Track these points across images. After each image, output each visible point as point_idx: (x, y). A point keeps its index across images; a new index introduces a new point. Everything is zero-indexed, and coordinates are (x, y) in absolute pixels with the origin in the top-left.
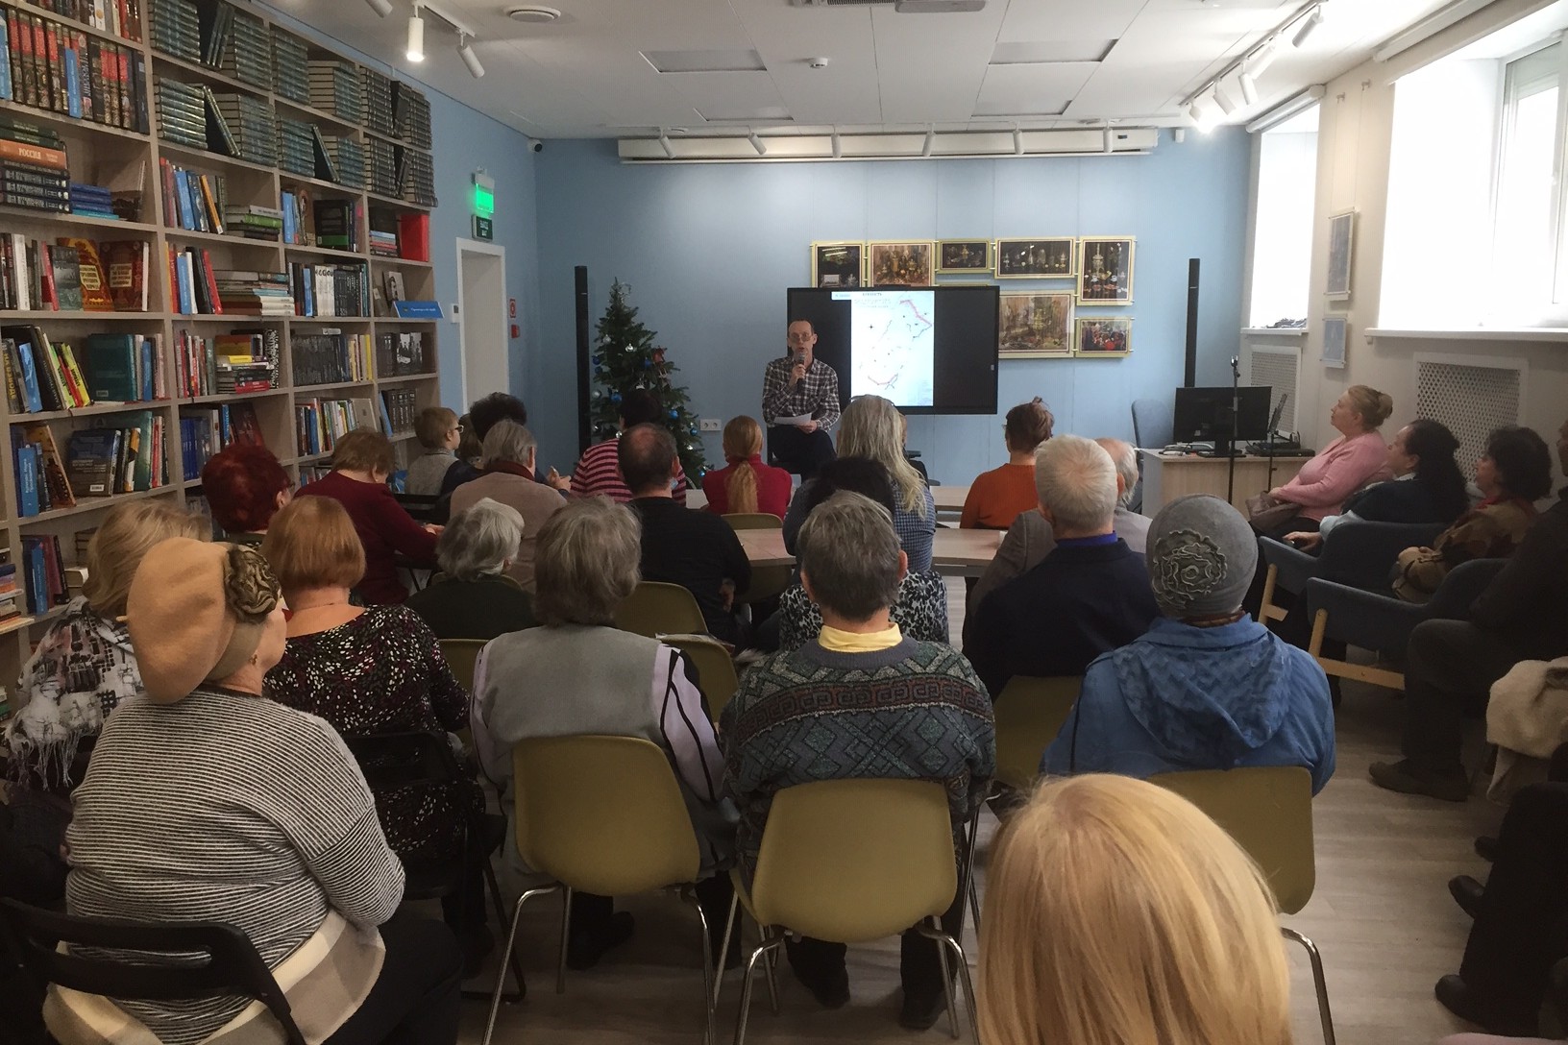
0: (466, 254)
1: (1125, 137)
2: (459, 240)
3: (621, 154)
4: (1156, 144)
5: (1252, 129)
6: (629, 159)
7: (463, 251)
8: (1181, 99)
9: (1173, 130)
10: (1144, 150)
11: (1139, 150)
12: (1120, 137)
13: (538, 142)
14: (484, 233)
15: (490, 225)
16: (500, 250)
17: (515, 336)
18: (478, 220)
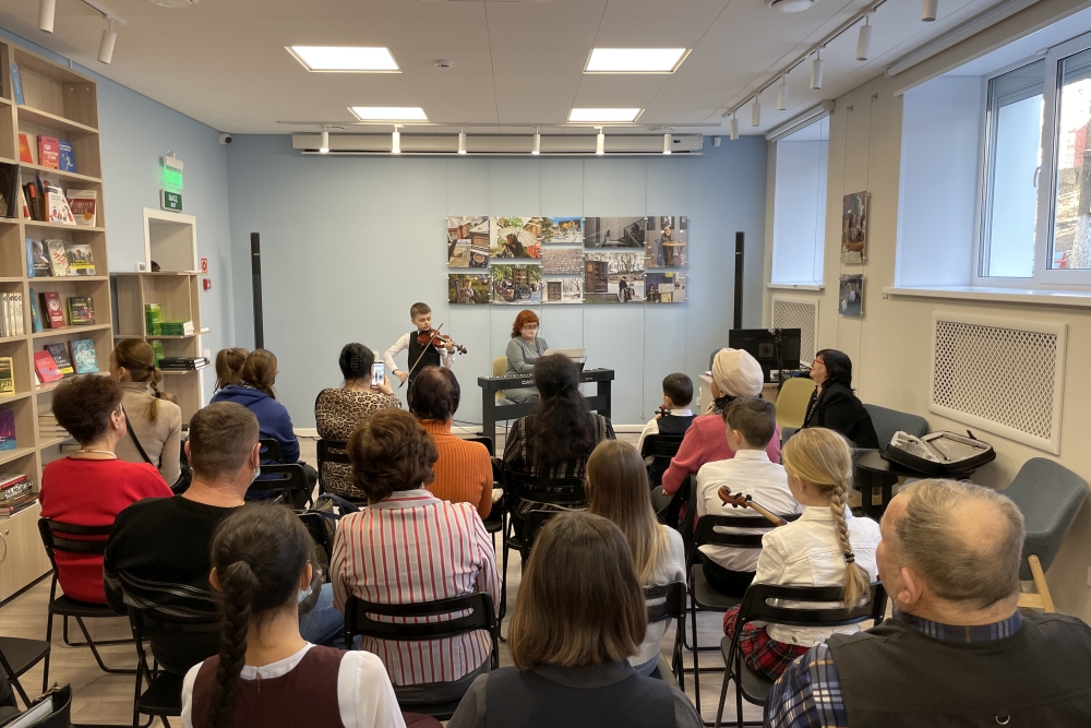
0: (154, 223)
1: (679, 142)
2: (146, 209)
3: (294, 147)
4: (701, 148)
5: (769, 138)
6: (301, 150)
7: (150, 218)
8: (726, 110)
9: (713, 138)
10: (694, 152)
11: (689, 151)
12: (676, 141)
13: (228, 136)
14: (173, 205)
15: (179, 197)
16: (191, 220)
17: (205, 287)
18: (167, 194)
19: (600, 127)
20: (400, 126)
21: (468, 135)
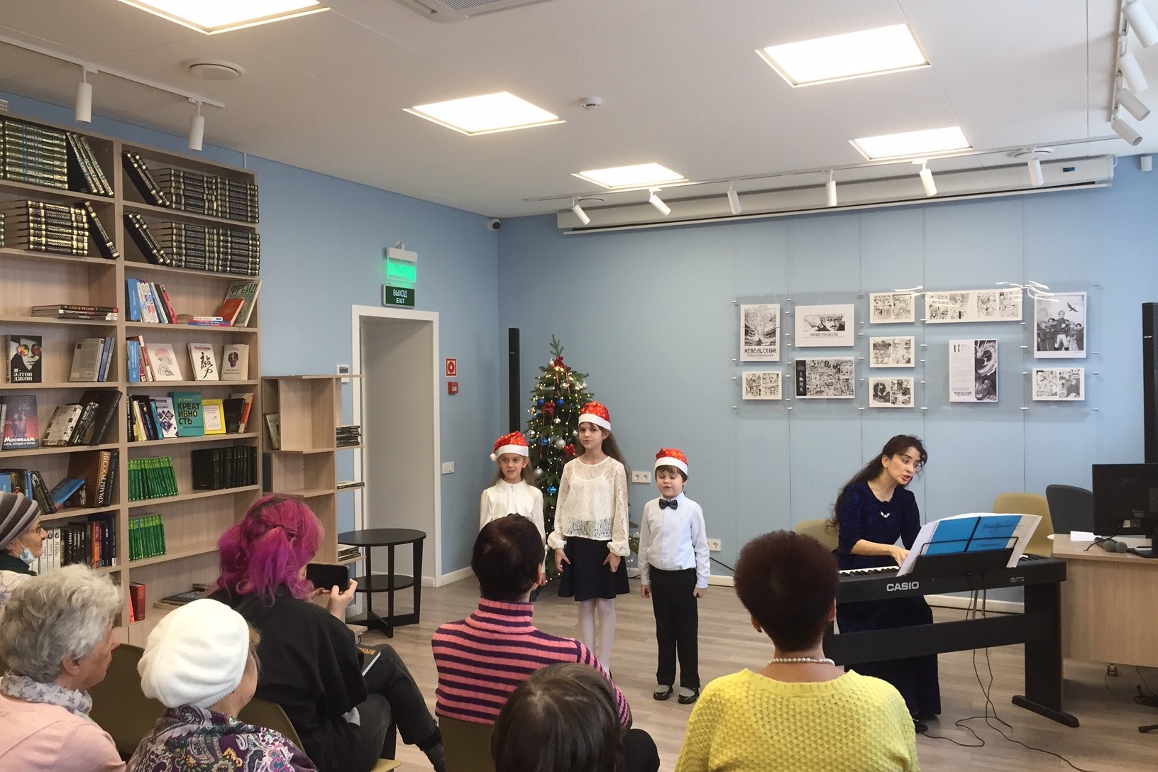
0: (367, 322)
1: (1073, 169)
2: (353, 306)
3: (558, 227)
4: (1112, 175)
6: (568, 230)
7: (360, 316)
9: (1138, 158)
10: (1101, 182)
11: (1093, 183)
12: (1066, 170)
13: (497, 221)
14: (401, 301)
15: (411, 293)
16: (433, 316)
17: (451, 392)
18: (390, 290)
19: (924, 161)
20: (657, 189)
21: (739, 194)
